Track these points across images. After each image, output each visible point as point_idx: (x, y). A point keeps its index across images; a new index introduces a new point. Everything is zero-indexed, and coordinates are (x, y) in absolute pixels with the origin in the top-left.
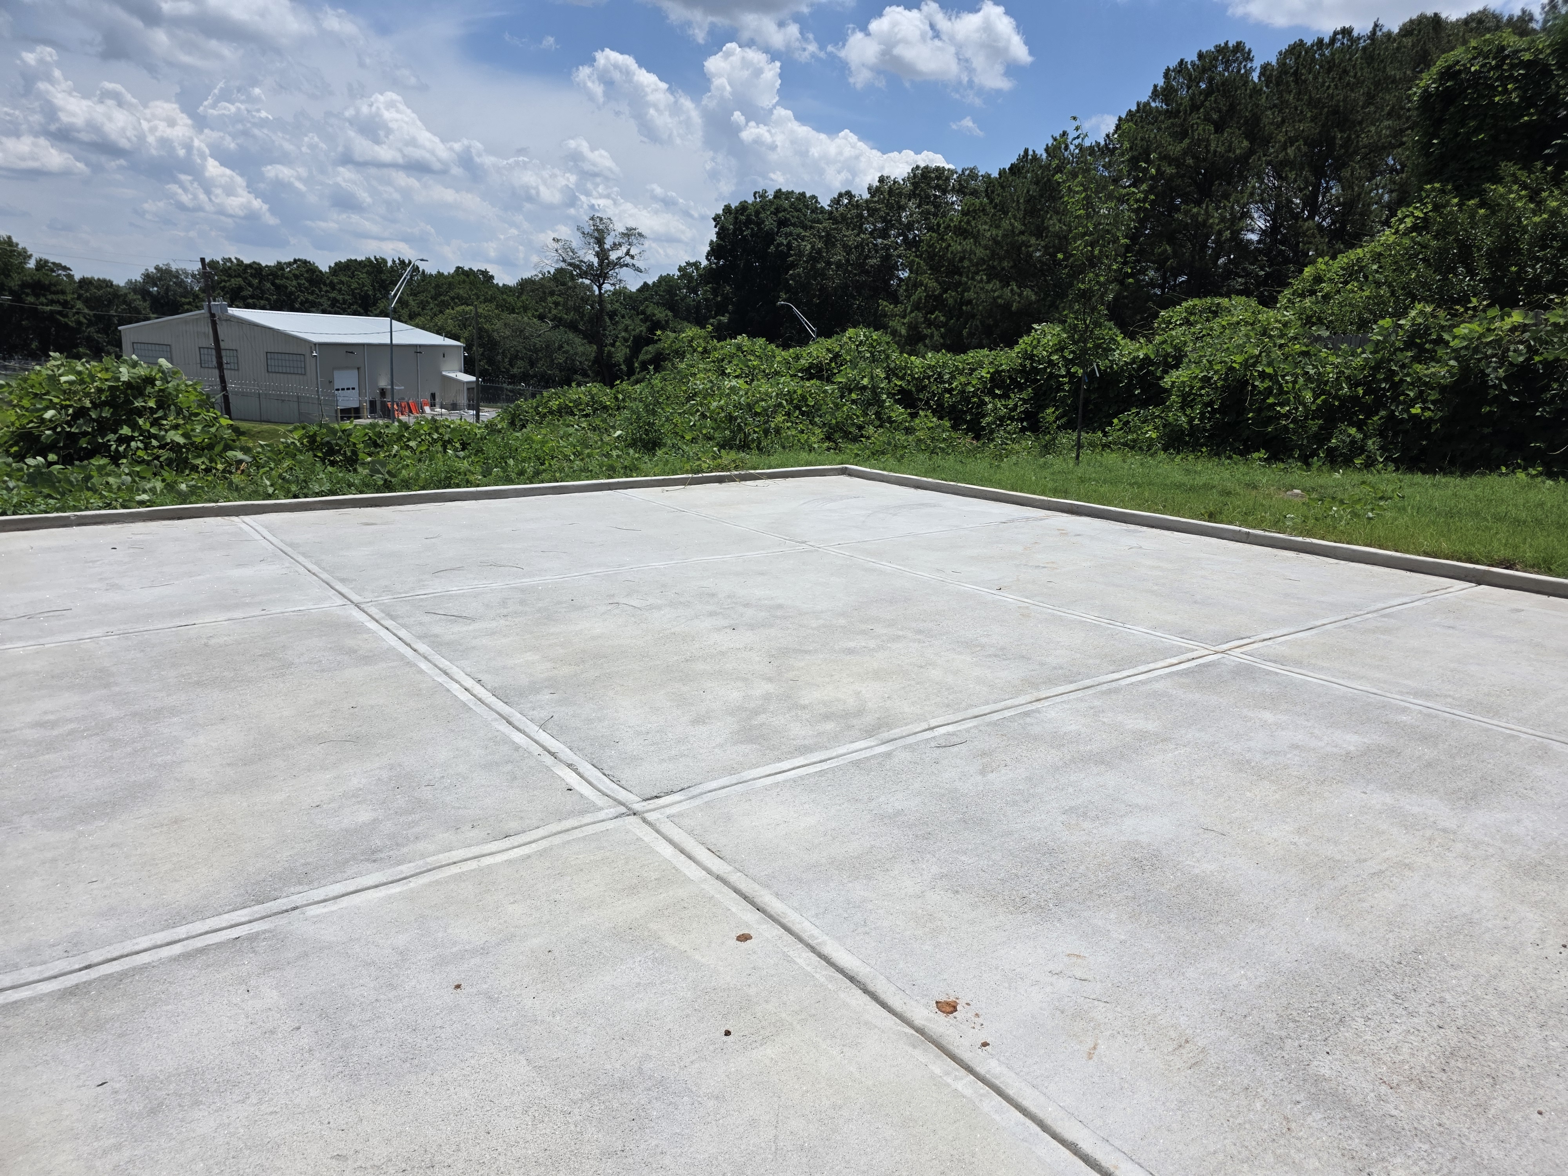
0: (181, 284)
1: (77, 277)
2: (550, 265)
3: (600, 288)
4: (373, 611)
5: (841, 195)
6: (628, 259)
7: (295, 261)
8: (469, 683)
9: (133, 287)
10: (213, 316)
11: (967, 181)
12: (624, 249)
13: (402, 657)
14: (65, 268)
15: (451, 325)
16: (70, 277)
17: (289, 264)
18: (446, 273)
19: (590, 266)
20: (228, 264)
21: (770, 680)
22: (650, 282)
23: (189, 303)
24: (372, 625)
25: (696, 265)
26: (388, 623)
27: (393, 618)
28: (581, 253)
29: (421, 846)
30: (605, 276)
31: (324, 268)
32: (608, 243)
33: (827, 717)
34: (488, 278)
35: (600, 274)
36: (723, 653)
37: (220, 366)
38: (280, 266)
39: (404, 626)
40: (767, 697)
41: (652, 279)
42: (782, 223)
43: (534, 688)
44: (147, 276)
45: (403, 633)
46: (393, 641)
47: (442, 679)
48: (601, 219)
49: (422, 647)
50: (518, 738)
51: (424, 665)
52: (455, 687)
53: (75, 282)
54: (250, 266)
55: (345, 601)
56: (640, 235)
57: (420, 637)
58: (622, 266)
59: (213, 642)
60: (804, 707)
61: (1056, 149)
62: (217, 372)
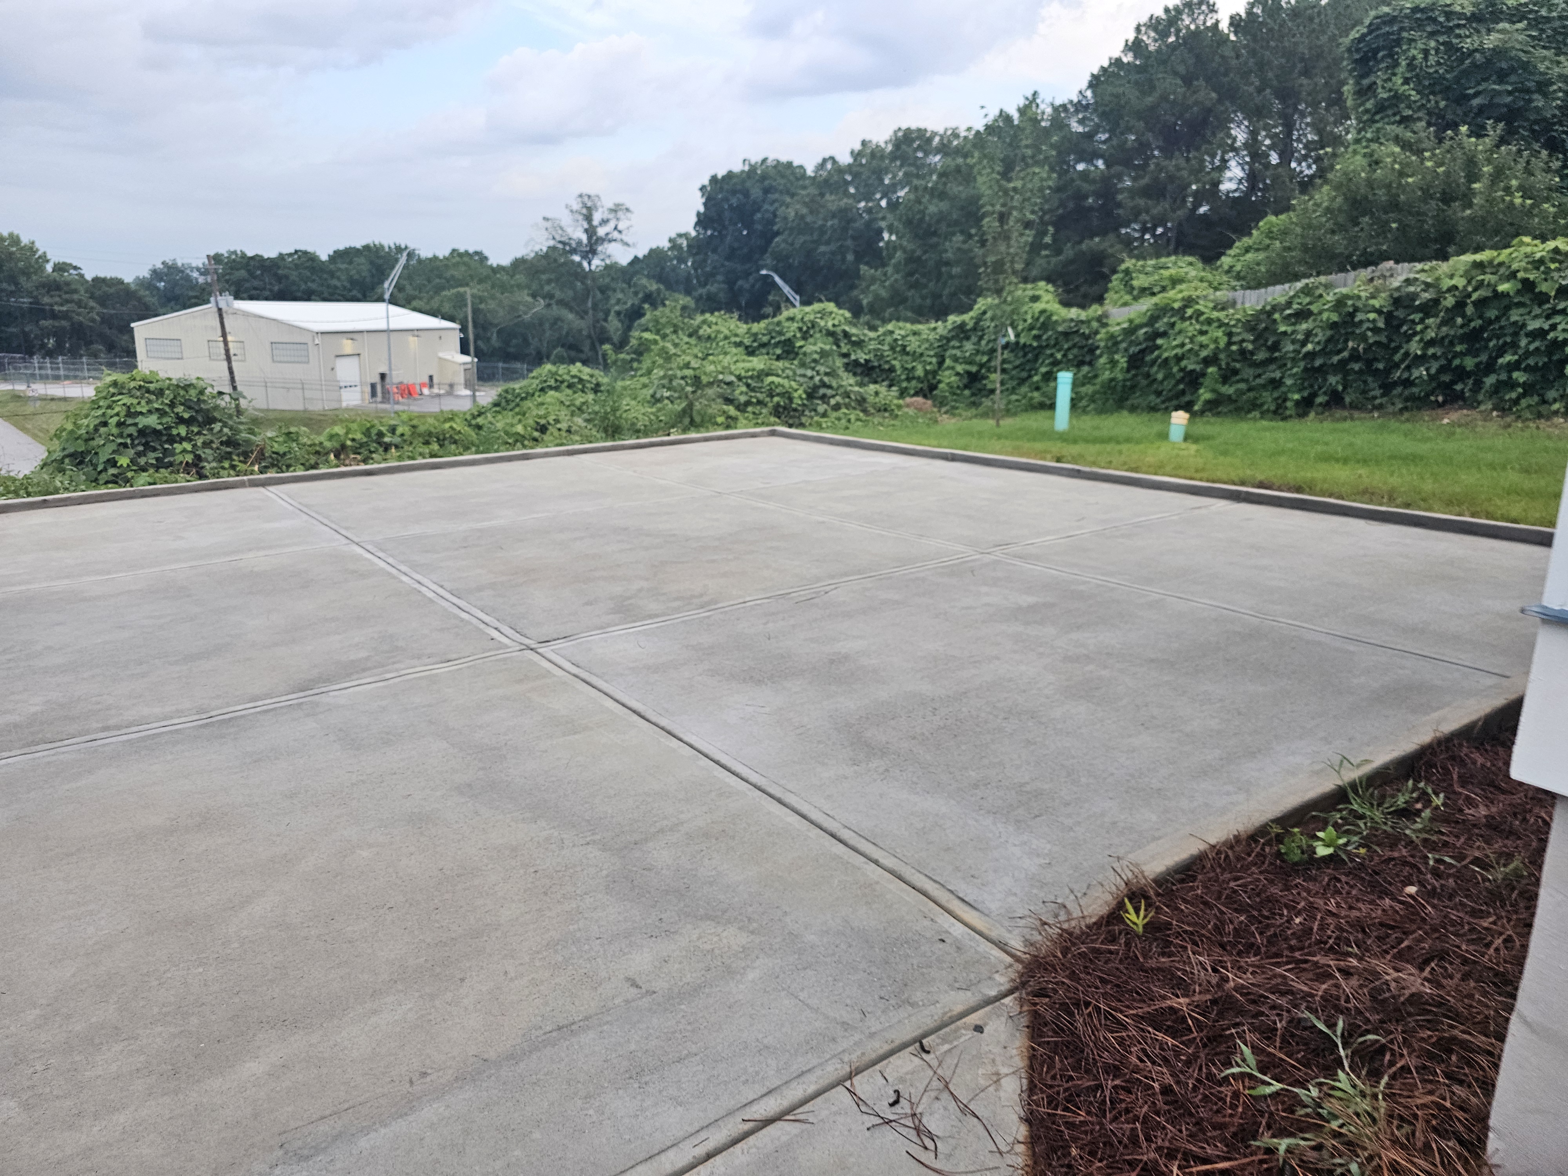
0: (188, 278)
1: (89, 277)
2: (541, 243)
3: (589, 263)
4: (369, 547)
5: (825, 161)
6: (616, 235)
7: (296, 252)
8: (435, 587)
9: (142, 283)
10: (220, 310)
11: (950, 142)
12: (612, 225)
13: (389, 574)
14: (75, 268)
15: (447, 308)
16: (82, 276)
17: (290, 255)
18: (441, 257)
19: (579, 243)
20: (233, 257)
21: (647, 579)
22: (640, 256)
23: (196, 297)
24: (369, 556)
25: (685, 235)
26: (381, 554)
27: (382, 550)
28: (570, 231)
29: (397, 666)
30: (594, 252)
31: (324, 257)
32: (597, 218)
33: (677, 599)
34: (481, 258)
35: (591, 251)
36: (619, 566)
37: (228, 359)
38: (281, 256)
39: (392, 556)
40: (640, 590)
41: (641, 252)
42: (767, 191)
43: (480, 589)
44: (154, 272)
45: (390, 560)
46: (382, 564)
47: (417, 586)
48: (589, 197)
49: (403, 568)
50: (464, 615)
51: (404, 578)
52: (423, 589)
53: (87, 282)
54: (252, 258)
55: (348, 541)
56: (627, 210)
57: (402, 562)
58: (610, 241)
59: (256, 569)
60: (664, 594)
61: (1028, 109)
62: (225, 364)
